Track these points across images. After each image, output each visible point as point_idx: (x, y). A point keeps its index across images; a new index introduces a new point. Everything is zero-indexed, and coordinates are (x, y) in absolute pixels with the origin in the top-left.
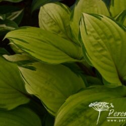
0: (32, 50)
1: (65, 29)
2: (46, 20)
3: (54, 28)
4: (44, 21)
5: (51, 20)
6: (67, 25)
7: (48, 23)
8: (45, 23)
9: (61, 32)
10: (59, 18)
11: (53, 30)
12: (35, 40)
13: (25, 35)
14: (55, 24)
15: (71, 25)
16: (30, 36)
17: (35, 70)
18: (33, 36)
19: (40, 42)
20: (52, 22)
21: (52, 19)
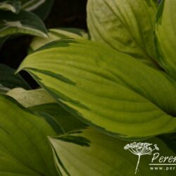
0: (83, 103)
1: (142, 38)
2: (102, 16)
3: (118, 34)
4: (98, 18)
5: (113, 18)
6: (147, 28)
7: (107, 22)
8: (100, 23)
9: (133, 44)
10: (131, 14)
11: (117, 39)
12: (89, 75)
13: (68, 62)
14: (120, 26)
15: (157, 33)
16: (77, 64)
17: (87, 145)
18: (84, 66)
19: (99, 78)
20: (114, 21)
21: (115, 14)
